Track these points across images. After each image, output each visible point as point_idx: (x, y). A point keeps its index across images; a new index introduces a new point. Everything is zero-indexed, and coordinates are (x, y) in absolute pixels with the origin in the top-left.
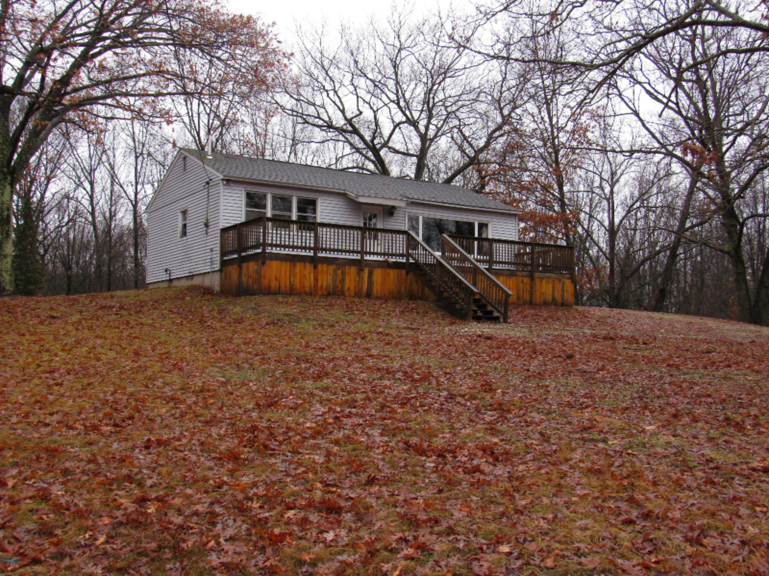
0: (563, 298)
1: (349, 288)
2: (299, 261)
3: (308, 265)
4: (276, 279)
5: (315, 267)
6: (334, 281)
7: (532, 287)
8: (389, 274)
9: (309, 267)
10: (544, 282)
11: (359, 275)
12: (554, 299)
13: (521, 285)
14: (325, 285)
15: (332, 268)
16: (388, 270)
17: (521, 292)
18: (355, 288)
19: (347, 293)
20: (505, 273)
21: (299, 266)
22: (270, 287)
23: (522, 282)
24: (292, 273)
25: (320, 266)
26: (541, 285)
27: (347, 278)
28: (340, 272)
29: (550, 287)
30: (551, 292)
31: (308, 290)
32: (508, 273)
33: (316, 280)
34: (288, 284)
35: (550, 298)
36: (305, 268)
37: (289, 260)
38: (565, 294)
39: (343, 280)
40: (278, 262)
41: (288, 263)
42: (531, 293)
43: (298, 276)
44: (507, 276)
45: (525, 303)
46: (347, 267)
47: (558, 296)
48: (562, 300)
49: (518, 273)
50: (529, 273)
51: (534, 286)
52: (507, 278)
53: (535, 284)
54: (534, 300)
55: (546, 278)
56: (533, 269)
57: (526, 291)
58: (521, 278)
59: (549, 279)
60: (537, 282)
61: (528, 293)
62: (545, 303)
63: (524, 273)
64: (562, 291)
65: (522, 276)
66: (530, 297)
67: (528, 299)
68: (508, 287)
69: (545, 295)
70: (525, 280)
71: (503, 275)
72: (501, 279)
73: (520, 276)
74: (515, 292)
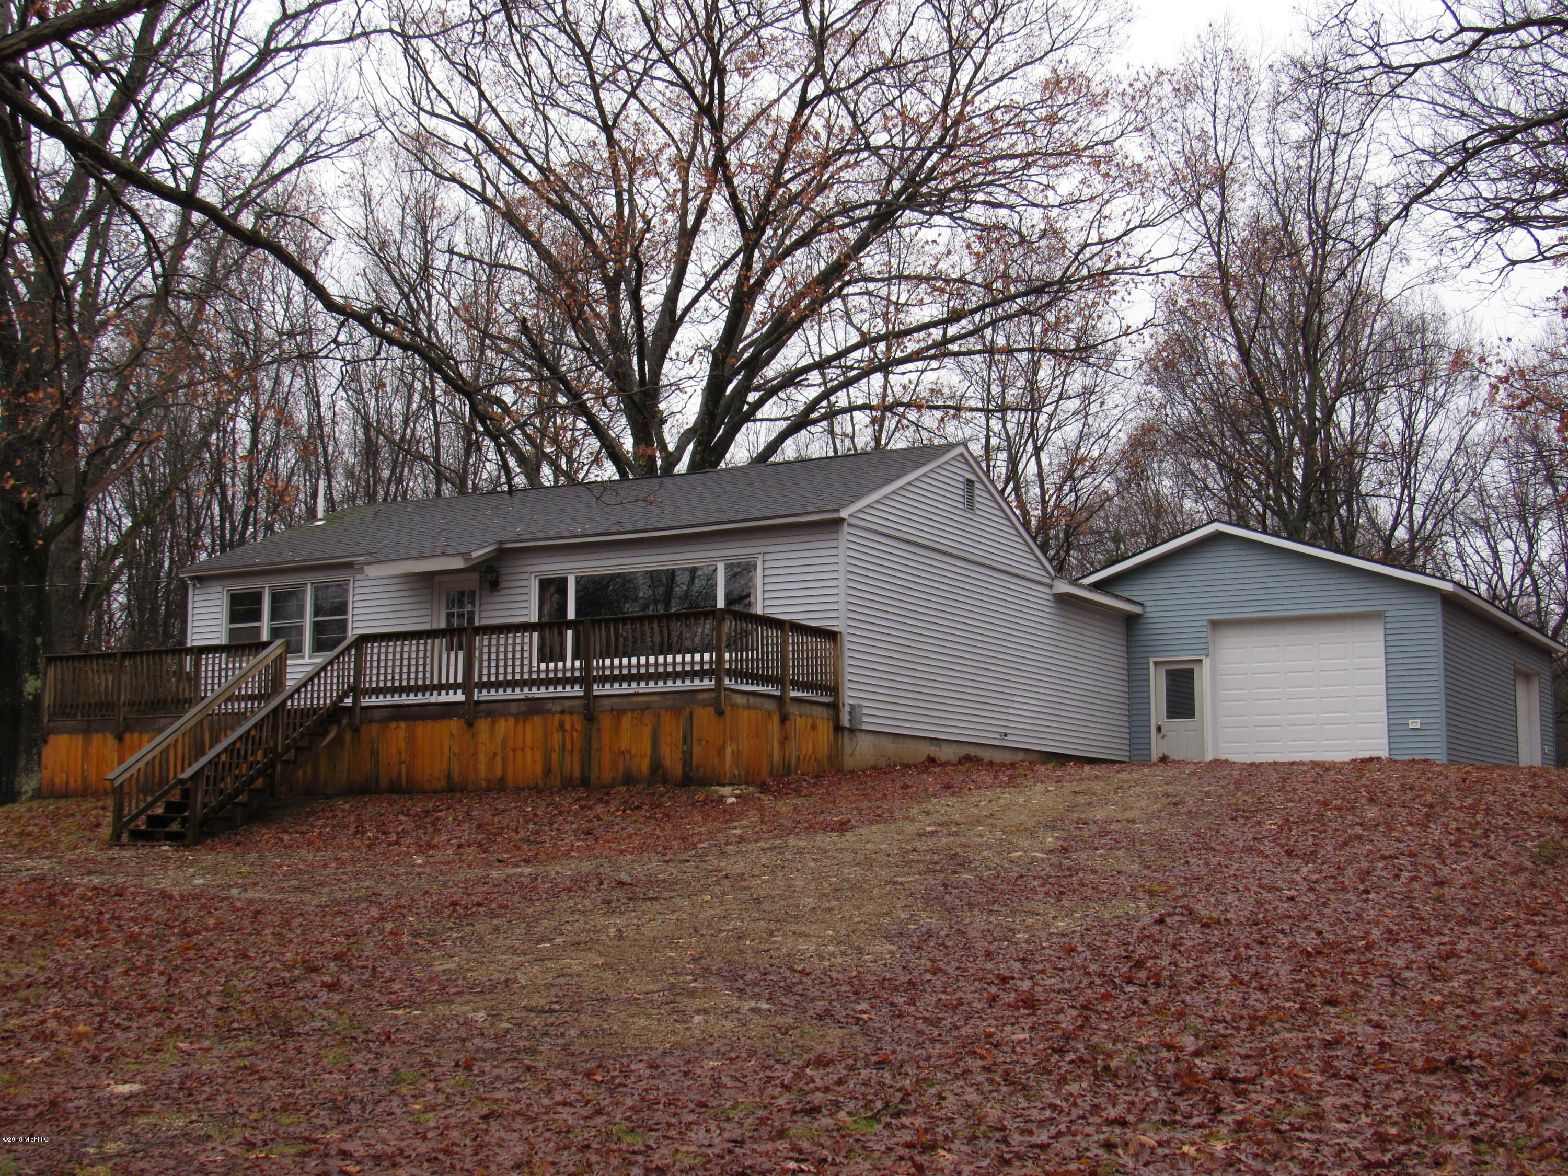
0: (686, 762)
2: (97, 731)
3: (109, 737)
4: (62, 769)
5: (121, 739)
7: (588, 740)
9: (111, 741)
10: (626, 720)
12: (657, 767)
13: (557, 736)
15: (147, 738)
17: (555, 757)
20: (514, 708)
21: (96, 740)
22: (53, 785)
23: (562, 726)
24: (86, 755)
25: (127, 737)
26: (617, 729)
29: (647, 732)
30: (647, 747)
32: (523, 707)
34: (79, 777)
35: (645, 766)
36: (105, 743)
37: (83, 731)
38: (697, 750)
40: (66, 737)
42: (586, 759)
43: (94, 761)
44: (516, 717)
45: (567, 784)
47: (672, 758)
48: (684, 766)
49: (549, 705)
50: (581, 702)
51: (594, 735)
52: (516, 722)
53: (599, 730)
54: (594, 774)
55: (632, 711)
56: (588, 690)
57: (571, 752)
58: (557, 718)
59: (643, 711)
60: (606, 722)
61: (576, 755)
62: (629, 780)
63: (567, 703)
64: (685, 742)
65: (562, 712)
66: (582, 768)
67: (577, 772)
68: (520, 745)
69: (628, 756)
70: (567, 719)
71: (505, 715)
72: (504, 726)
73: (554, 713)
74: (539, 756)
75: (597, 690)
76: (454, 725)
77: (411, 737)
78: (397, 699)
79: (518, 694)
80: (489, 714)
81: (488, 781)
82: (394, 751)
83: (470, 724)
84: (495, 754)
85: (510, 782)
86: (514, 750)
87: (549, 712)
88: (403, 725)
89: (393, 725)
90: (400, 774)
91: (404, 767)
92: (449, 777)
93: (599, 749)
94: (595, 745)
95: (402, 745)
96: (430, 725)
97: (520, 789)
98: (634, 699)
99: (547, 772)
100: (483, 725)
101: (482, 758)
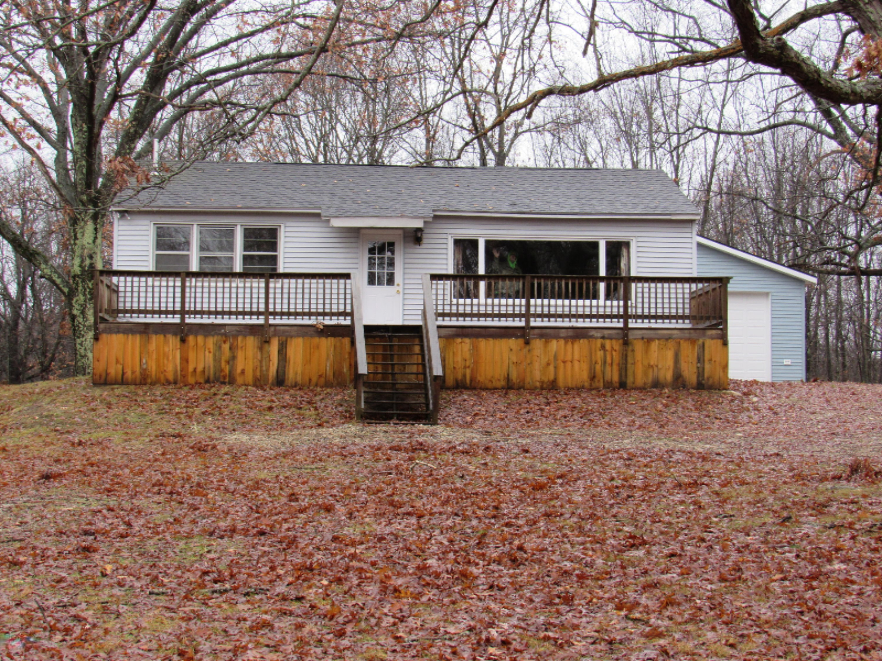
0: (700, 373)
1: (243, 372)
2: (156, 333)
3: (170, 337)
4: (117, 361)
5: (183, 341)
6: (217, 360)
7: (625, 357)
8: (318, 347)
9: (173, 341)
10: (655, 345)
11: (261, 349)
12: (678, 376)
13: (600, 354)
14: (200, 368)
15: (211, 341)
16: (316, 340)
17: (598, 367)
18: (254, 371)
19: (240, 380)
20: (563, 333)
21: (156, 340)
22: (107, 374)
23: (603, 347)
24: (144, 350)
25: (191, 339)
26: (647, 351)
27: (240, 355)
28: (226, 347)
29: (670, 354)
30: (670, 363)
31: (171, 377)
32: (570, 333)
33: (185, 360)
34: (138, 369)
35: (668, 376)
36: (166, 342)
37: (141, 333)
38: (707, 366)
39: (234, 357)
40: (121, 336)
41: (138, 337)
42: (623, 369)
43: (154, 356)
44: (566, 339)
45: (608, 386)
46: (240, 339)
47: (689, 372)
48: (698, 377)
49: (593, 333)
50: (620, 331)
51: (630, 354)
52: (566, 343)
53: (633, 351)
54: (630, 380)
55: (659, 339)
56: (626, 323)
57: (612, 364)
58: (599, 342)
59: (667, 339)
60: (639, 346)
61: (615, 368)
62: (657, 384)
63: (606, 332)
64: (699, 361)
65: (603, 338)
66: (620, 375)
67: (616, 378)
68: (569, 358)
69: (656, 369)
70: (608, 344)
71: (557, 337)
72: (554, 345)
73: (597, 338)
74: (585, 367)
75: (632, 324)
76: (513, 343)
77: (475, 349)
78: (461, 322)
79: (566, 323)
80: (541, 336)
81: (542, 382)
82: (459, 359)
83: (527, 343)
84: (548, 364)
85: (561, 382)
86: (564, 362)
87: (592, 337)
88: (467, 340)
89: (459, 340)
90: (464, 376)
91: (468, 372)
92: (508, 379)
93: (634, 364)
94: (630, 360)
95: (467, 355)
96: (491, 341)
97: (569, 389)
98: (660, 332)
99: (593, 378)
100: (537, 344)
101: (537, 366)
